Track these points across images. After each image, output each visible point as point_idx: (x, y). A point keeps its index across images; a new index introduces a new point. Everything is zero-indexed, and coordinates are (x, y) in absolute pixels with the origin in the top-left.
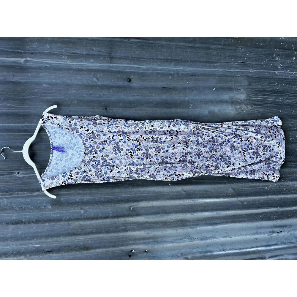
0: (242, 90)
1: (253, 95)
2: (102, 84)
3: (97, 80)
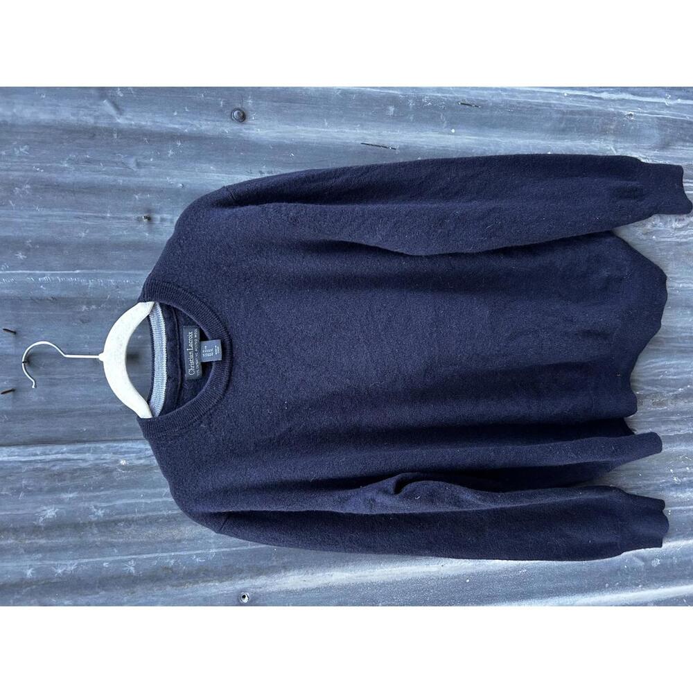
2: (131, 125)
3: (112, 111)
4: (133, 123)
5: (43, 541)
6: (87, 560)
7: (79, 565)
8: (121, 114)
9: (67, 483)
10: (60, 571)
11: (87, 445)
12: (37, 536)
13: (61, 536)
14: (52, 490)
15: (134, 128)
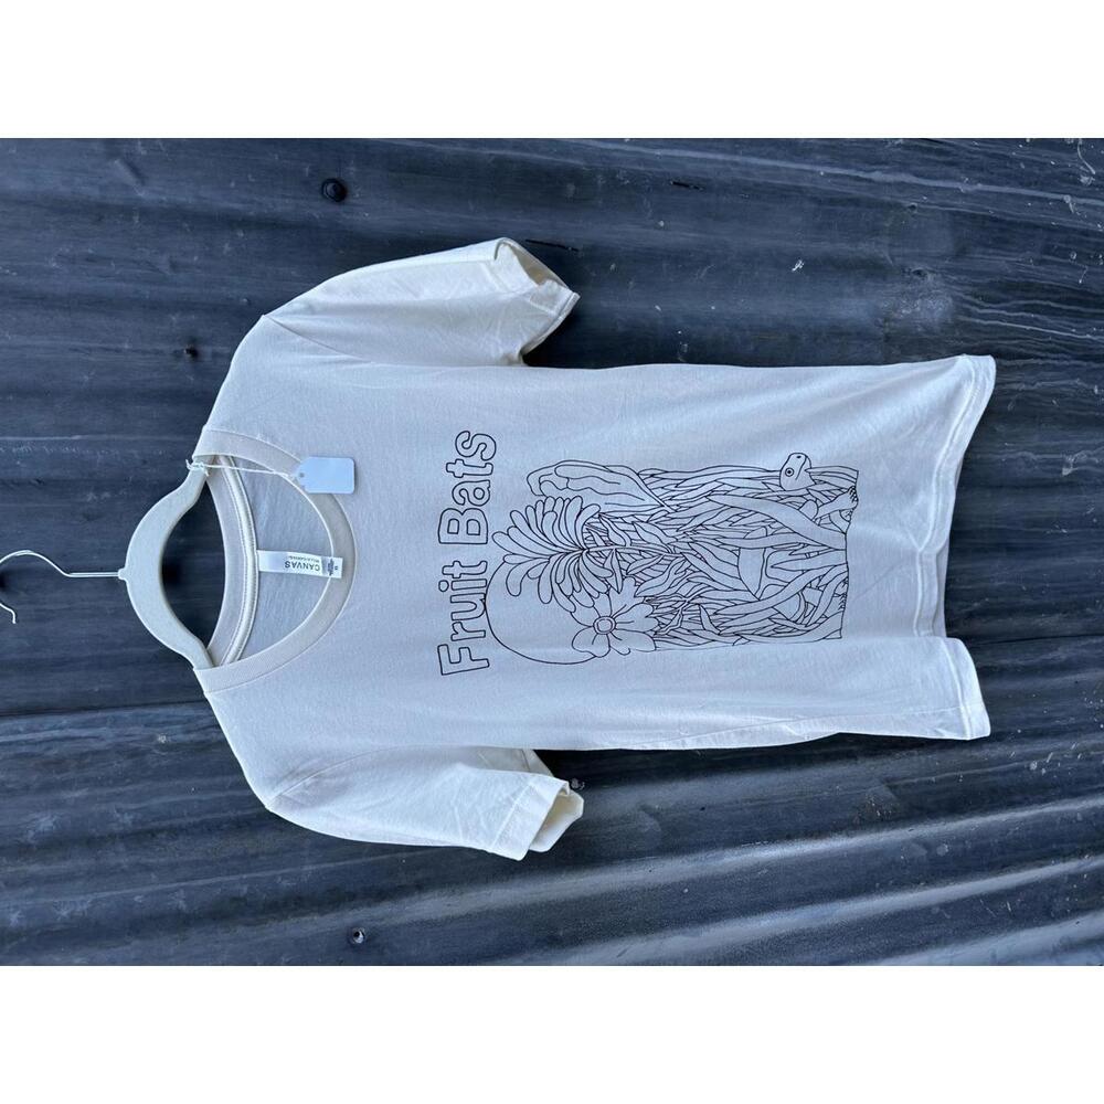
0: (930, 277)
1: (982, 307)
2: (162, 202)
3: (129, 178)
4: (164, 198)
5: (35, 868)
6: (107, 894)
7: (95, 902)
8: (143, 183)
9: (71, 775)
10: (64, 913)
11: (100, 714)
12: (26, 860)
13: (64, 858)
14: (46, 788)
15: (165, 206)
